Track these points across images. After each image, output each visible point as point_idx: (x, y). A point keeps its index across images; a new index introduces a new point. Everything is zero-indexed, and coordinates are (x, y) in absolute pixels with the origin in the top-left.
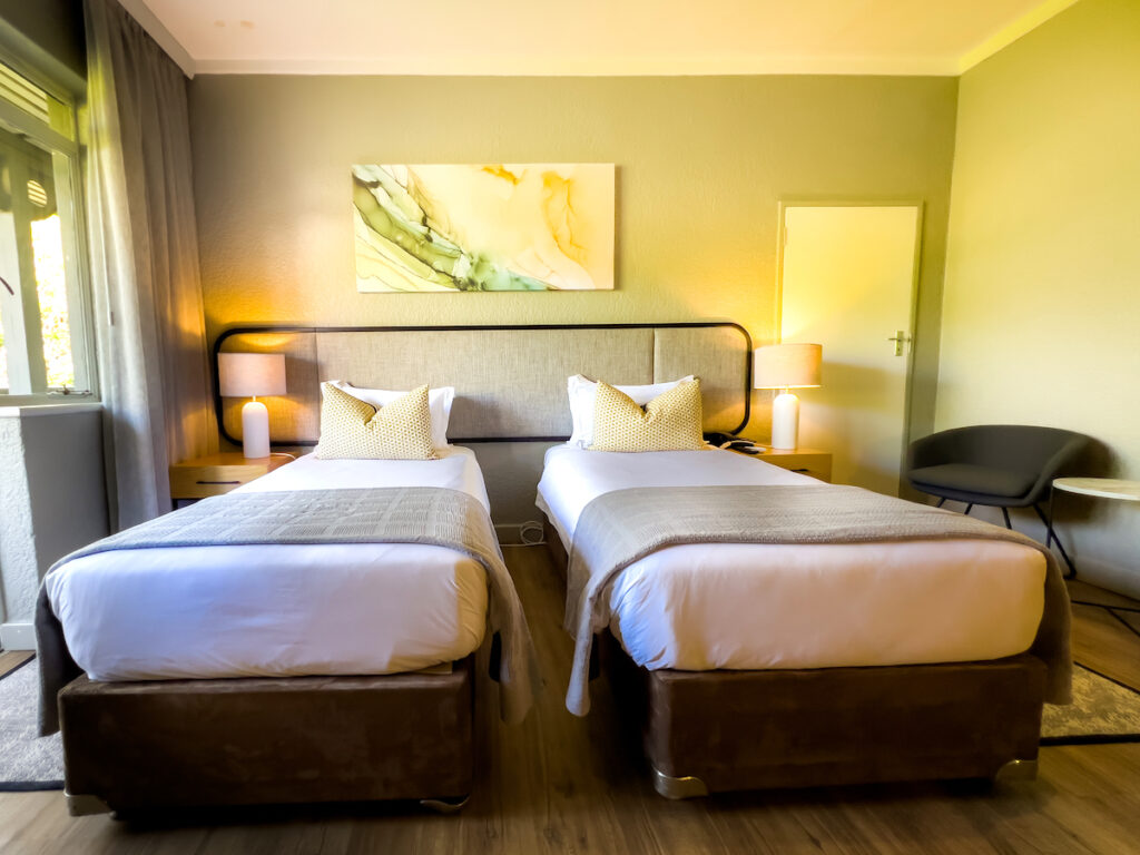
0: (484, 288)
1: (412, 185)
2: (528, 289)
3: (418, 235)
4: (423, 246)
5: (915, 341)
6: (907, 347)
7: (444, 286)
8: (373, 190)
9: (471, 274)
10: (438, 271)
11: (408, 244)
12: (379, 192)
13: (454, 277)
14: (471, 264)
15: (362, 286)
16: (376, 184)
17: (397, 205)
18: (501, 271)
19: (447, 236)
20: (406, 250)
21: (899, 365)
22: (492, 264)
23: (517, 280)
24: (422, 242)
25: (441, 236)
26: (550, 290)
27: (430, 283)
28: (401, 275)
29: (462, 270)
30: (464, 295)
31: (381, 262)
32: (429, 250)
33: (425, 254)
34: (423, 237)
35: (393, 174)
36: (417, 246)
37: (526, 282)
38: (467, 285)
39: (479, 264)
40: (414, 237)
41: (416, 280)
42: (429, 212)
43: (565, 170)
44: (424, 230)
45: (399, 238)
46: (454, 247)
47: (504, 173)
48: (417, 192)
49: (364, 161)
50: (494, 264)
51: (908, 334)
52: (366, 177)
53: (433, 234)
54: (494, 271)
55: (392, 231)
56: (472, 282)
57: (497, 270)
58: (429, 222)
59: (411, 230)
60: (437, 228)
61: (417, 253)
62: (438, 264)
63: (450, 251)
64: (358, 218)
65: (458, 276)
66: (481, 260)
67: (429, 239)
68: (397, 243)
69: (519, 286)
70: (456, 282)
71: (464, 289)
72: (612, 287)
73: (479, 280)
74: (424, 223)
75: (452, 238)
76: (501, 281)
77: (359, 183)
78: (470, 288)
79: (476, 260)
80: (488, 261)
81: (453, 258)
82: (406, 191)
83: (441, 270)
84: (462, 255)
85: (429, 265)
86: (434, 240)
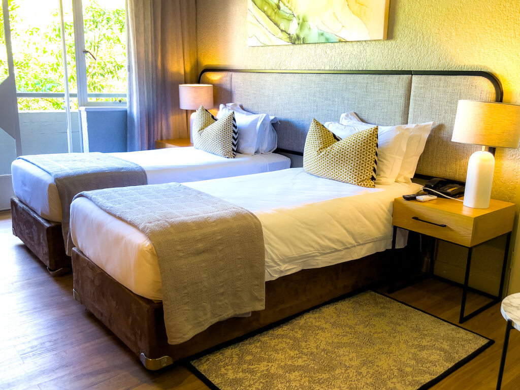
0: (304, 42)
2: (328, 41)
4: (276, 13)
7: (284, 41)
9: (298, 32)
10: (282, 31)
11: (269, 11)
13: (289, 34)
14: (298, 24)
20: (268, 17)
22: (308, 23)
23: (322, 34)
24: (276, 10)
25: (284, 4)
26: (341, 41)
27: (278, 39)
28: (265, 34)
29: (293, 29)
31: (257, 26)
32: (279, 15)
33: (276, 19)
34: (276, 7)
36: (273, 13)
37: (327, 36)
38: (295, 40)
39: (302, 23)
40: (272, 7)
41: (272, 38)
44: (277, 1)
45: (266, 8)
46: (290, 12)
50: (310, 23)
53: (281, 4)
54: (310, 28)
55: (263, 4)
56: (298, 38)
57: (312, 27)
61: (273, 18)
62: (282, 26)
63: (288, 15)
65: (291, 33)
66: (304, 21)
67: (279, 8)
68: (264, 12)
69: (323, 39)
70: (290, 37)
71: (294, 43)
72: (381, 37)
73: (302, 36)
75: (289, 6)
76: (313, 36)
78: (297, 42)
79: (301, 21)
80: (307, 21)
81: (289, 20)
83: (284, 29)
84: (294, 18)
85: (278, 26)
86: (281, 9)
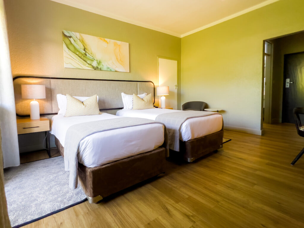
0: (100, 70)
1: (81, 39)
2: (111, 71)
3: (83, 53)
5: (178, 86)
6: (177, 87)
7: (90, 68)
8: (69, 38)
9: (97, 65)
10: (88, 64)
11: (80, 55)
12: (71, 39)
15: (66, 66)
16: (70, 37)
17: (77, 44)
18: (104, 66)
19: (91, 54)
20: (79, 57)
21: (176, 91)
22: (102, 63)
23: (109, 68)
24: (84, 55)
25: (89, 54)
26: (116, 71)
27: (87, 67)
28: (78, 64)
29: (95, 64)
30: (95, 71)
31: (72, 59)
32: (86, 58)
33: (85, 59)
35: (76, 35)
36: (83, 56)
37: (111, 69)
38: (96, 68)
39: (99, 63)
41: (82, 66)
42: (86, 47)
43: (119, 42)
44: (84, 52)
45: (77, 53)
46: (92, 57)
47: (105, 41)
48: (82, 41)
49: (66, 30)
50: (103, 63)
51: (177, 85)
52: (68, 35)
53: (87, 54)
54: (103, 65)
55: (75, 51)
56: (97, 68)
57: (104, 65)
58: (86, 50)
59: (80, 51)
60: (88, 52)
61: (83, 58)
62: (89, 62)
63: (91, 59)
64: (64, 46)
65: (94, 66)
67: (86, 55)
68: (77, 54)
69: (109, 70)
70: (93, 67)
71: (95, 69)
72: (129, 72)
73: (99, 67)
74: (84, 50)
75: (92, 55)
76: (105, 68)
77: (65, 36)
78: (97, 69)
79: (98, 62)
80: (101, 63)
81: (92, 61)
82: (79, 40)
84: (95, 60)
85: (86, 62)
86: (87, 55)
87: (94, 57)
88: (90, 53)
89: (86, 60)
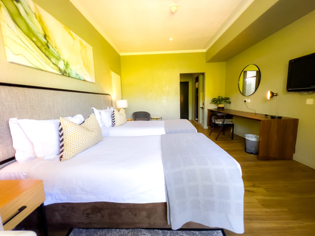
0: (69, 76)
2: (80, 79)
3: (43, 43)
4: (46, 49)
7: (55, 71)
9: (65, 68)
10: (53, 63)
11: (39, 44)
12: (19, 6)
13: (59, 68)
14: (64, 64)
19: (55, 48)
20: (38, 47)
22: (70, 66)
23: (77, 75)
24: (45, 47)
25: (53, 48)
26: (84, 80)
27: (50, 68)
28: (37, 59)
29: (62, 65)
30: (63, 77)
31: (25, 48)
32: (48, 51)
33: (47, 53)
34: (46, 45)
36: (43, 48)
37: (80, 76)
39: (67, 65)
40: (41, 43)
41: (44, 64)
42: (47, 33)
43: (84, 43)
44: (46, 41)
45: (34, 39)
46: (58, 54)
47: (70, 33)
53: (49, 45)
54: (71, 69)
55: (30, 34)
56: (65, 72)
57: (72, 69)
58: (47, 38)
59: (39, 38)
60: (51, 43)
61: (44, 51)
62: (53, 60)
63: (57, 56)
65: (61, 68)
67: (49, 48)
68: (33, 41)
69: (78, 77)
70: (60, 70)
71: (63, 75)
72: (95, 82)
73: (67, 72)
74: (45, 37)
75: (57, 51)
76: (73, 75)
78: (65, 74)
79: (66, 63)
81: (58, 59)
82: (34, 16)
83: (54, 63)
84: (61, 60)
85: (49, 59)
87: (60, 54)
88: (53, 46)
89: (50, 56)
